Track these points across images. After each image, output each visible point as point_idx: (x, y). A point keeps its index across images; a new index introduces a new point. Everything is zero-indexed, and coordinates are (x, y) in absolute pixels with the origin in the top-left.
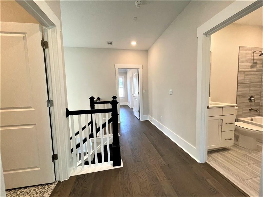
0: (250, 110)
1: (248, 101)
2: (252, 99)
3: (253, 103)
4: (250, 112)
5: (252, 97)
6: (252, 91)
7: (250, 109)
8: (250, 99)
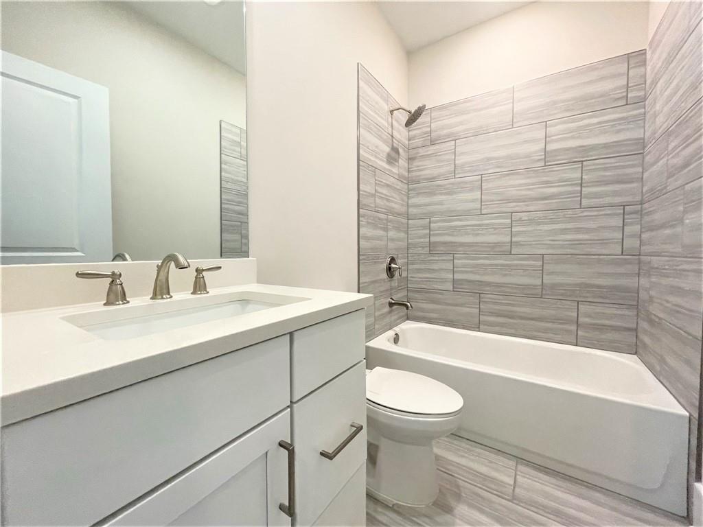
0: (391, 305)
1: (385, 275)
2: (393, 268)
3: (395, 283)
4: (390, 312)
5: (393, 260)
6: (393, 240)
7: (391, 300)
8: (389, 269)
